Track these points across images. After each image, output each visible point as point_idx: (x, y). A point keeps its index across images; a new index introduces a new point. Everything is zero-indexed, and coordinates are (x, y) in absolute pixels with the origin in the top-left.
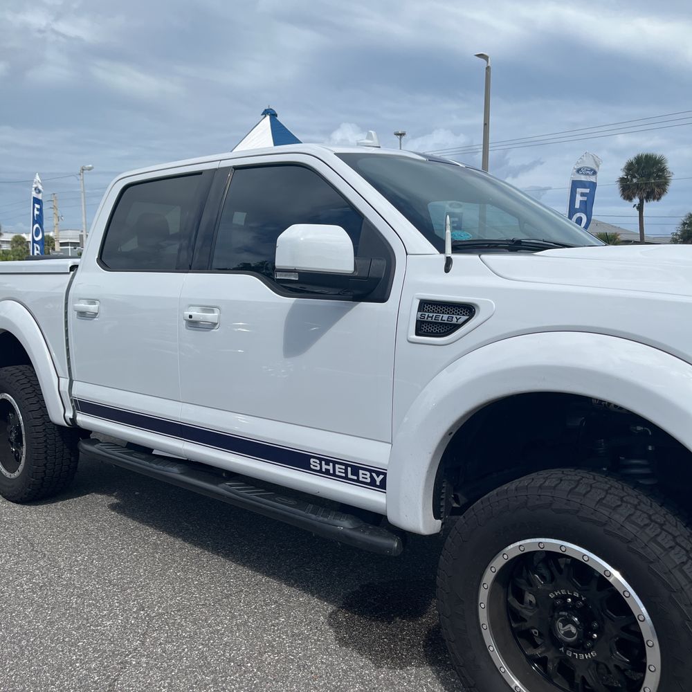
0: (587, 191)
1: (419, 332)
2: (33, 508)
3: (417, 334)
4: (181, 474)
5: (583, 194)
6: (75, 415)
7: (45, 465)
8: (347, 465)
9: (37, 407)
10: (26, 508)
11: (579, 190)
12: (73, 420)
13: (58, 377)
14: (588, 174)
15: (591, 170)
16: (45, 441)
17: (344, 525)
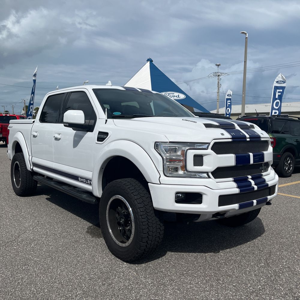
0: (281, 90)
1: (98, 140)
2: (23, 198)
3: (98, 141)
4: (54, 184)
5: (279, 92)
6: (33, 168)
7: (26, 184)
8: (85, 179)
9: (24, 165)
10: (21, 197)
11: (278, 90)
12: (32, 169)
13: (29, 156)
14: (281, 83)
15: (283, 81)
16: (26, 176)
17: (84, 196)
